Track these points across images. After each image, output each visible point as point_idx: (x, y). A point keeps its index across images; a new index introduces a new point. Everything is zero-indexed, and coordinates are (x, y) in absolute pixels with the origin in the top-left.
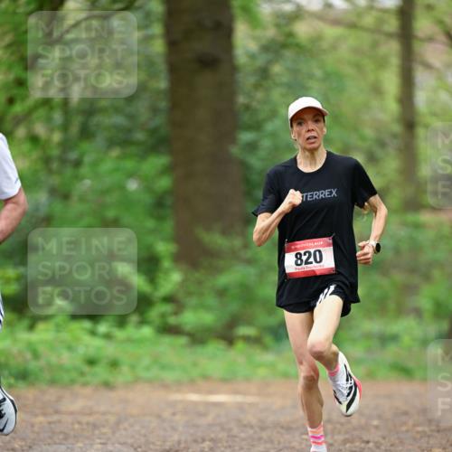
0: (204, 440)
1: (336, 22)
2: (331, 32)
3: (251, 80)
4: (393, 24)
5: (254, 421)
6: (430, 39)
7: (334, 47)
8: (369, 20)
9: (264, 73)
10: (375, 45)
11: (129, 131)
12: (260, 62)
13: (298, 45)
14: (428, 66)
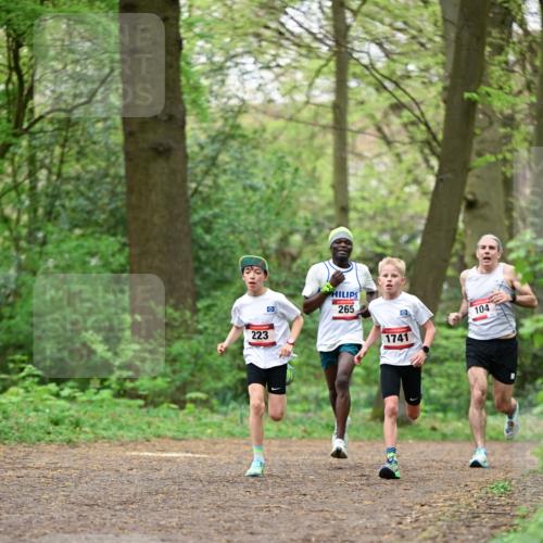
0: (157, 493)
1: (277, 116)
2: (273, 125)
3: (202, 167)
4: (328, 118)
5: (202, 476)
6: (361, 131)
7: (275, 138)
8: (306, 114)
9: (213, 161)
10: (313, 136)
11: (89, 212)
12: (209, 151)
13: (243, 136)
14: (360, 156)
